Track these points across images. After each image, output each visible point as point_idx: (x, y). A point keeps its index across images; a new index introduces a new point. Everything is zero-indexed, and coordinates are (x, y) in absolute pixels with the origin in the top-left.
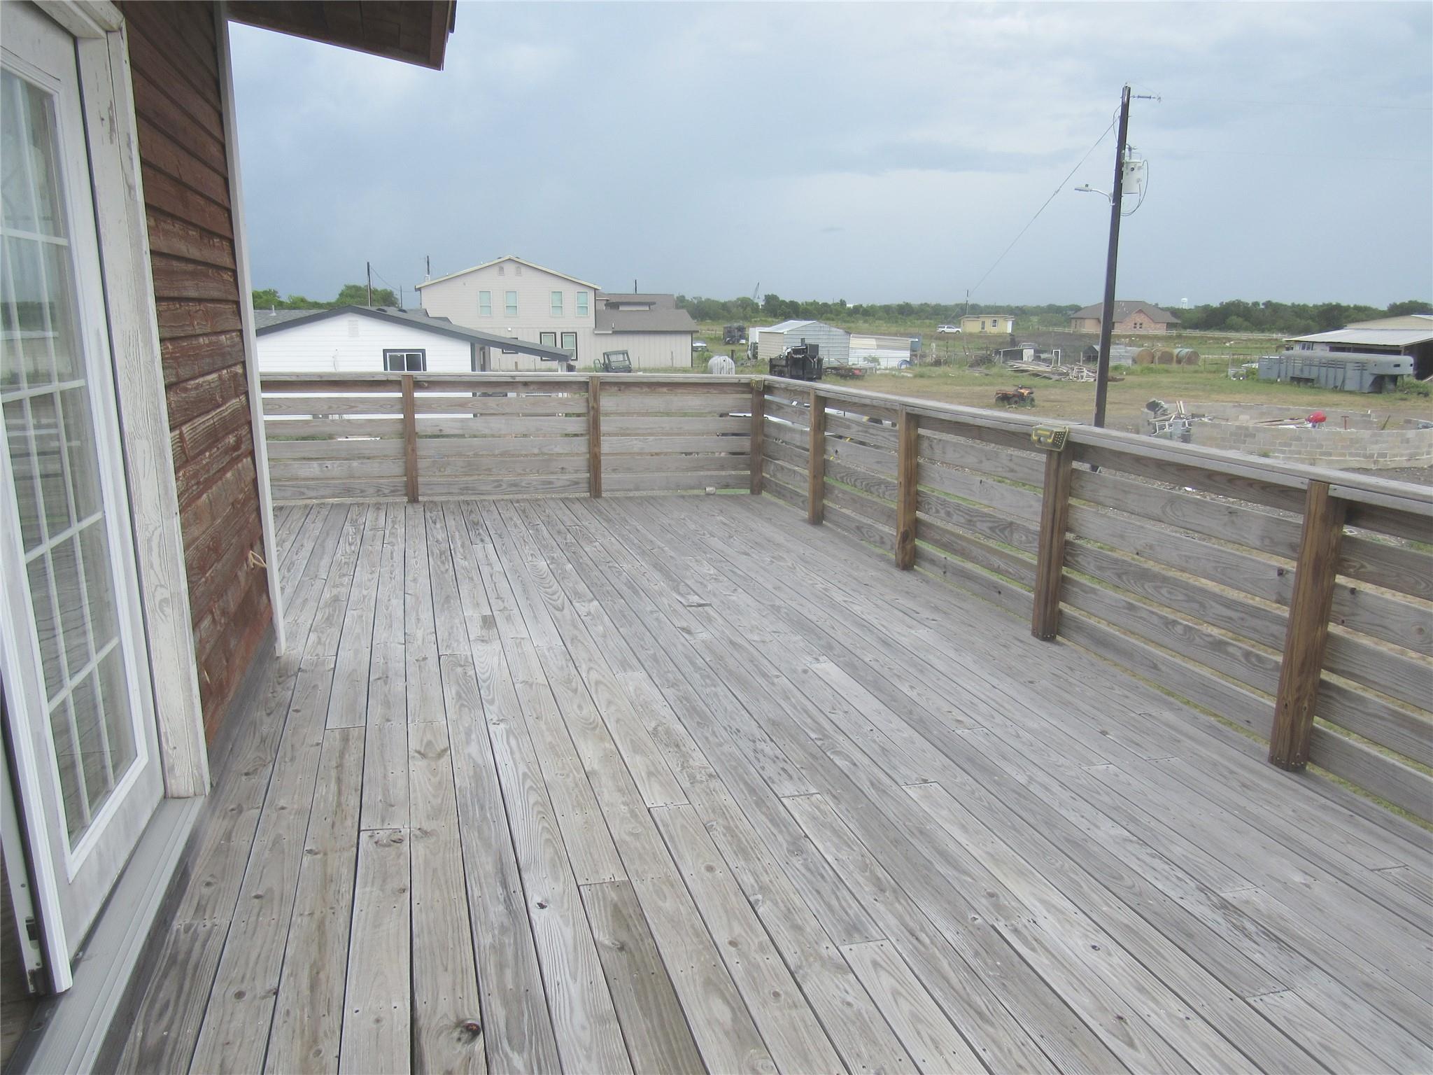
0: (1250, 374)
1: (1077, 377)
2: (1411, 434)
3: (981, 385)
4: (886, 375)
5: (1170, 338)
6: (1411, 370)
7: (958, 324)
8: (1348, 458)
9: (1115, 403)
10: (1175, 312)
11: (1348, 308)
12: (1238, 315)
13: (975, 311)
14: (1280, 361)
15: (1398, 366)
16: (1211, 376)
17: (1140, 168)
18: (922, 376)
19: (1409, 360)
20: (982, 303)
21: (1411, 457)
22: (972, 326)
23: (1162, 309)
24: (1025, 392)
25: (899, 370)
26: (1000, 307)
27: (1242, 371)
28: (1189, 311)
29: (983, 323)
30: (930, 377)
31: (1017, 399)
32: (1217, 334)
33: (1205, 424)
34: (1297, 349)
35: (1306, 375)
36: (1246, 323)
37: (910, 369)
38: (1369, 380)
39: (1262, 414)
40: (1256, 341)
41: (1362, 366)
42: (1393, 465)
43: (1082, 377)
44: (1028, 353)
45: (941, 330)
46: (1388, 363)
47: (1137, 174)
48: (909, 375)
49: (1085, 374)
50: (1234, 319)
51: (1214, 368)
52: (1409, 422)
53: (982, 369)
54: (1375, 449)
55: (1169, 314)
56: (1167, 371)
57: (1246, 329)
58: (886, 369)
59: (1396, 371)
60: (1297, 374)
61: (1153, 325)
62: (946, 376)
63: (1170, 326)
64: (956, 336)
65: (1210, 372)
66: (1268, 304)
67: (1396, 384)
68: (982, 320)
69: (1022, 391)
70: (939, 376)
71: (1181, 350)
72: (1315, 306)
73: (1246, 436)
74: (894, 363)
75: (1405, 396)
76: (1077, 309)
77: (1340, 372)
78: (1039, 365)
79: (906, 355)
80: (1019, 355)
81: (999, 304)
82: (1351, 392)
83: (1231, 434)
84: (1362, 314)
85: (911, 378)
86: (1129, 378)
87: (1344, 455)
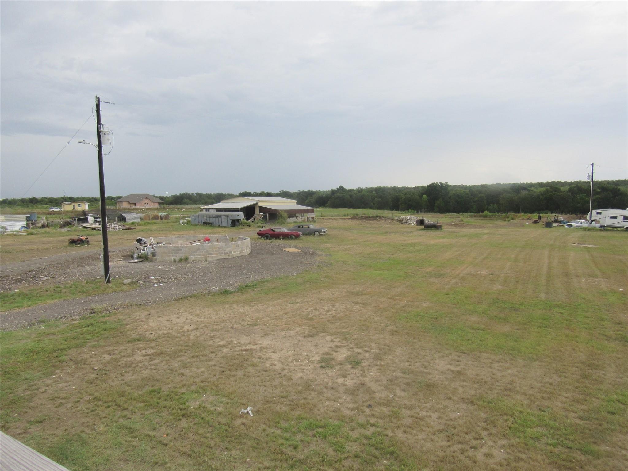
0: (188, 222)
1: (114, 229)
2: (239, 243)
3: (64, 236)
4: (10, 235)
5: (160, 209)
6: (243, 217)
7: (60, 207)
8: (218, 255)
9: (129, 239)
10: (161, 198)
11: (225, 195)
12: (187, 199)
13: (71, 200)
14: (198, 216)
15: (239, 216)
16: (174, 224)
17: (108, 134)
18: (32, 234)
19: (242, 213)
20: (75, 196)
21: (241, 252)
22: (68, 207)
23: (157, 197)
24: (84, 238)
25: (20, 231)
26: (84, 198)
27: (185, 221)
28: (168, 197)
29: (74, 206)
30: (36, 234)
31: (79, 242)
32: (179, 206)
33: (161, 247)
34: (205, 211)
35: (208, 221)
36: (190, 202)
37: (25, 231)
38: (230, 222)
39: (187, 239)
40: (194, 208)
41: (227, 217)
42: (235, 256)
43: (116, 229)
44: (91, 219)
45: (51, 210)
46: (235, 215)
47: (107, 137)
48: (24, 234)
49: (117, 227)
50: (185, 200)
51: (175, 220)
52: (240, 238)
53: (67, 228)
54: (227, 250)
55: (158, 199)
56: (155, 223)
57: (191, 204)
58: (11, 231)
59: (238, 218)
60: (205, 221)
61: (153, 204)
62: (46, 233)
63: (160, 204)
64: (59, 213)
65: (173, 222)
66: (197, 194)
67: (239, 223)
68: (72, 204)
69: (82, 238)
70: (42, 233)
71: (163, 214)
72: (214, 194)
73: (178, 250)
74: (17, 228)
75: (242, 227)
76: (119, 198)
77: (220, 219)
78: (95, 224)
79: (24, 223)
80: (86, 220)
81: (83, 196)
82: (224, 227)
83: (172, 250)
84: (230, 197)
85: (26, 235)
86: (138, 228)
87: (217, 254)
